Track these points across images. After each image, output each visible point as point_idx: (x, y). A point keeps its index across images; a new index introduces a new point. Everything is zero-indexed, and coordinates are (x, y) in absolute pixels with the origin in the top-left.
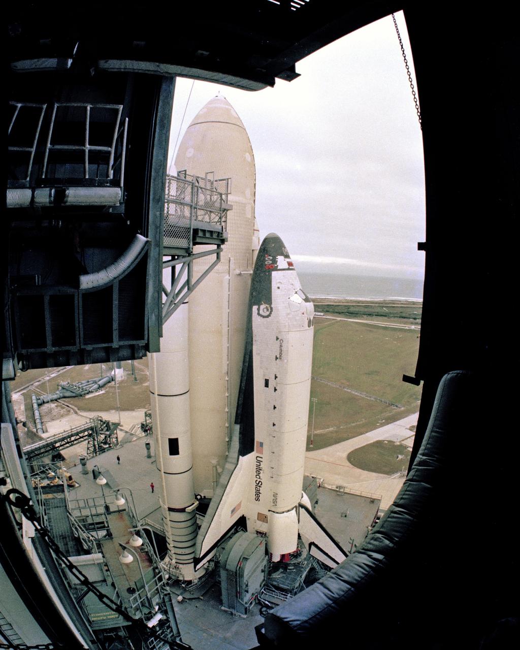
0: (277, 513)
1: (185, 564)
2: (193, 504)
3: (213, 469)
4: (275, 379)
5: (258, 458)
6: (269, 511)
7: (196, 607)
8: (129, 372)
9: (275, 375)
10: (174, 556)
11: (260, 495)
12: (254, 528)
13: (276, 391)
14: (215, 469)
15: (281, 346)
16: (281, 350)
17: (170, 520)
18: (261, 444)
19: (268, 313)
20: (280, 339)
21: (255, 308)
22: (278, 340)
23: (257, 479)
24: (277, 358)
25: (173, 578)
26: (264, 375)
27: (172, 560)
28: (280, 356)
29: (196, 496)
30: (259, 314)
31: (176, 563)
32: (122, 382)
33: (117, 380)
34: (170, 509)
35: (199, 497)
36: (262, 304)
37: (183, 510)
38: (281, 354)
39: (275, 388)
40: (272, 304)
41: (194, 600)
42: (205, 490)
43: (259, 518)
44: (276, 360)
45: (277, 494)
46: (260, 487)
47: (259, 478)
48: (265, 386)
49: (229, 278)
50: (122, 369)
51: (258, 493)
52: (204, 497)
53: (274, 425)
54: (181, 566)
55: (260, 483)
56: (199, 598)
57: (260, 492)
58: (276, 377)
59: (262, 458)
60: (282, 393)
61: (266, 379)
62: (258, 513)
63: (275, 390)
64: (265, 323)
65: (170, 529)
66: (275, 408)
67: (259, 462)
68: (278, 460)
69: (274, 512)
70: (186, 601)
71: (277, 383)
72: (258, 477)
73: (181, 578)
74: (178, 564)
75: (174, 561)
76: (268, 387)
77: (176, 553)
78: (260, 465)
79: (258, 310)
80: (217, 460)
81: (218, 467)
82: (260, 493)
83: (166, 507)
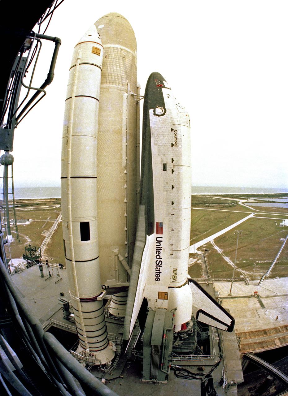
0: (177, 288)
1: (99, 351)
2: (102, 293)
3: (115, 258)
4: (172, 162)
5: (158, 239)
6: (169, 287)
7: (121, 385)
8: (16, 238)
9: (172, 159)
10: (88, 345)
11: (160, 274)
12: (155, 307)
13: (174, 173)
14: (117, 257)
15: (176, 135)
16: (176, 138)
17: (82, 312)
18: (161, 225)
19: (163, 113)
20: (174, 130)
21: (151, 111)
22: (173, 131)
23: (157, 259)
24: (172, 145)
25: (90, 364)
26: (162, 161)
27: (86, 350)
28: (176, 143)
29: (102, 286)
30: (155, 114)
31: (90, 351)
32: (12, 243)
33: (9, 242)
34: (83, 300)
35: (104, 287)
36: (157, 107)
37: (94, 300)
38: (176, 141)
39: (172, 170)
40: (165, 106)
41: (115, 380)
42: (108, 281)
43: (160, 297)
44: (172, 146)
45: (177, 269)
46: (160, 266)
47: (160, 258)
48: (164, 170)
49: (127, 95)
50: (11, 236)
51: (158, 273)
52: (108, 287)
53: (173, 203)
54: (95, 353)
55: (160, 263)
56: (119, 377)
57: (160, 271)
58: (173, 161)
59: (162, 238)
60: (179, 173)
61: (163, 164)
62: (159, 292)
63: (173, 171)
64: (161, 120)
65: (82, 320)
66: (173, 187)
67: (159, 242)
68: (178, 236)
69: (174, 287)
70: (110, 382)
71: (174, 166)
72: (158, 257)
73: (97, 363)
74: (92, 352)
75: (88, 350)
76: (166, 170)
77: (90, 342)
78: (160, 245)
79: (154, 111)
80: (118, 249)
81: (119, 256)
82: (160, 273)
83: (78, 298)
